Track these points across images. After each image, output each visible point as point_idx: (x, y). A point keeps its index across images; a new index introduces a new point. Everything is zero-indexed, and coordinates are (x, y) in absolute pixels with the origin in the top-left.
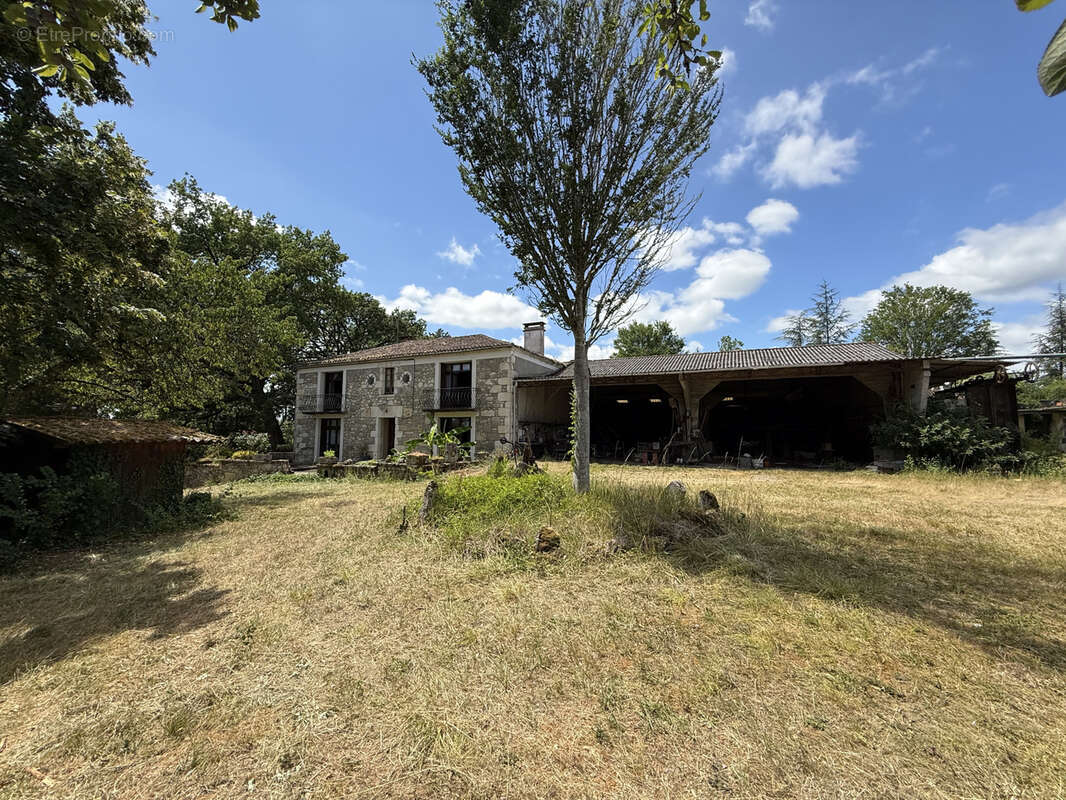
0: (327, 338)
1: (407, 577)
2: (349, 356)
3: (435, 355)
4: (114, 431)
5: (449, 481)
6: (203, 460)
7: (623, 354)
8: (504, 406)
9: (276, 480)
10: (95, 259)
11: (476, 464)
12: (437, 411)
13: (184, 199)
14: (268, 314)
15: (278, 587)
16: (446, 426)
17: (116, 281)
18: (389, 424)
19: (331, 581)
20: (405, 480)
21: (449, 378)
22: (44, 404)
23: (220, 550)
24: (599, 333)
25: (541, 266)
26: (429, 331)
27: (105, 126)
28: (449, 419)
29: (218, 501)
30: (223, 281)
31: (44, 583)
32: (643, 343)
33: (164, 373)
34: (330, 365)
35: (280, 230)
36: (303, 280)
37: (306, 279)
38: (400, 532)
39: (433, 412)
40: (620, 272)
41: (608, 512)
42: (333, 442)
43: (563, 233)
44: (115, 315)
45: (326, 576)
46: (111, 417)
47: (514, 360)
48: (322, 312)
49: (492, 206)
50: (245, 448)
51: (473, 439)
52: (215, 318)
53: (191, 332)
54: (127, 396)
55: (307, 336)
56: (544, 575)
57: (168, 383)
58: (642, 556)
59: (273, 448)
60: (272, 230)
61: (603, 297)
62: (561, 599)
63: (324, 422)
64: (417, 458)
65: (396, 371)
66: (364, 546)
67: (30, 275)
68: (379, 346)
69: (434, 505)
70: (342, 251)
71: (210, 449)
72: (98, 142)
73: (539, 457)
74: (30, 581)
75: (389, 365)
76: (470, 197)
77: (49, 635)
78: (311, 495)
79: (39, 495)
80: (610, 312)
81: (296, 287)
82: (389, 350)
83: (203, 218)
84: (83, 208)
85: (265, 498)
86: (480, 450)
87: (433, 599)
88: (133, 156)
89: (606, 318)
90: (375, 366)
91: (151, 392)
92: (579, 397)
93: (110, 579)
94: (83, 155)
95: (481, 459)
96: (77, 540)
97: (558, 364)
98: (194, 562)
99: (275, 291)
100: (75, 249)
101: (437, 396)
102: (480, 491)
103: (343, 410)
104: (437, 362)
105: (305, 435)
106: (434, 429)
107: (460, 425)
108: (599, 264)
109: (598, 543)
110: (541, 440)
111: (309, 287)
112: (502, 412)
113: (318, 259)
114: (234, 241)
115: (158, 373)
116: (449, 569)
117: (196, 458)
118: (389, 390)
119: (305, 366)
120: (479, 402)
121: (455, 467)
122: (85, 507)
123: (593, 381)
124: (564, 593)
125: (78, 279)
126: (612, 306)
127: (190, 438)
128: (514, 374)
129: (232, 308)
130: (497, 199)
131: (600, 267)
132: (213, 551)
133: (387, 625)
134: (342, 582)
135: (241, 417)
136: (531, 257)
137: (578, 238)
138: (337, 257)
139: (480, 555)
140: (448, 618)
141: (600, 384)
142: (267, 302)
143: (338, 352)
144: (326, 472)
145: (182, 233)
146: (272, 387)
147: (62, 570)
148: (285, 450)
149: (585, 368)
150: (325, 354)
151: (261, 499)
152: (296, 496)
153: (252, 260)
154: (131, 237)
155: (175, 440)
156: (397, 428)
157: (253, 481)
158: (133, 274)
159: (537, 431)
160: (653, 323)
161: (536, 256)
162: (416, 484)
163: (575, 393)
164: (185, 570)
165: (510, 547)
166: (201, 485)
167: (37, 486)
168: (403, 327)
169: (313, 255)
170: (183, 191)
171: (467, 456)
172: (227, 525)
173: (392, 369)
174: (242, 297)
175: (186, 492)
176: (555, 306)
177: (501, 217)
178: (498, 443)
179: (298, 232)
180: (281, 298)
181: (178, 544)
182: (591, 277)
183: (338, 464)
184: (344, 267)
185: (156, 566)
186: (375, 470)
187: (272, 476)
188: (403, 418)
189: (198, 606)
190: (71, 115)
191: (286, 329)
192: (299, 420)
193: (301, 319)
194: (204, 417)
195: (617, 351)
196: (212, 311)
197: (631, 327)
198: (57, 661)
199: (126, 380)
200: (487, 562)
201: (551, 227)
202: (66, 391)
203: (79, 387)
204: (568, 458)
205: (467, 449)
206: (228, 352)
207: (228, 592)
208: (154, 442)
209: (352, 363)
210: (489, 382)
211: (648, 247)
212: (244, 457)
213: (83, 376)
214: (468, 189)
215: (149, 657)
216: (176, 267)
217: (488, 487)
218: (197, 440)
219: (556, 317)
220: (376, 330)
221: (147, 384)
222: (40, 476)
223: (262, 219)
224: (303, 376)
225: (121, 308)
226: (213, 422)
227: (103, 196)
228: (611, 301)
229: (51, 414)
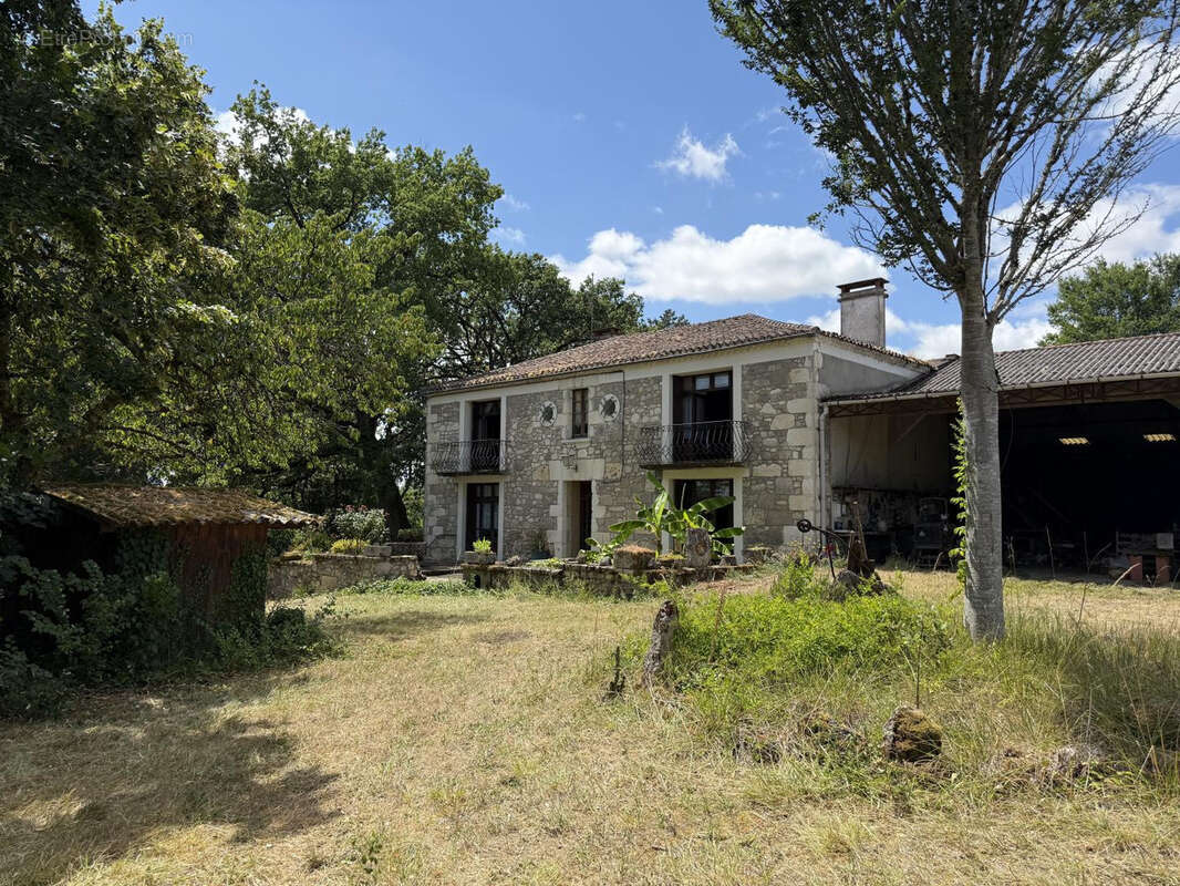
0: (472, 340)
1: (627, 784)
2: (511, 371)
3: (663, 359)
4: (172, 507)
5: (699, 603)
6: (288, 554)
7: (1071, 336)
8: (800, 457)
9: (400, 590)
10: (146, 236)
11: (746, 570)
12: (668, 467)
13: (253, 125)
14: (381, 304)
15: (411, 778)
16: (685, 495)
17: (172, 267)
18: (581, 493)
19: (496, 778)
20: (612, 598)
21: (688, 405)
22: (83, 465)
23: (320, 706)
24: (1020, 292)
25: (881, 160)
26: (649, 315)
27: (150, 27)
28: (691, 483)
29: (315, 623)
30: (312, 254)
31: (94, 737)
32: (1122, 308)
33: (233, 414)
34: (479, 388)
35: (391, 156)
36: (432, 239)
37: (436, 239)
38: (611, 696)
39: (659, 468)
40: (1067, 153)
41: (1052, 689)
42: (486, 524)
43: (930, 85)
44: (171, 320)
45: (490, 767)
46: (165, 483)
47: (819, 362)
48: (463, 294)
49: (773, 51)
50: (350, 535)
51: (738, 521)
52: (303, 315)
53: (270, 342)
54: (186, 451)
55: (441, 340)
56: (908, 811)
57: (240, 427)
58: (1142, 791)
59: (393, 537)
60: (379, 157)
61: (1027, 212)
62: (951, 867)
63: (471, 488)
64: (634, 557)
65: (591, 395)
66: (548, 717)
67: (63, 270)
68: (559, 349)
69: (673, 647)
70: (492, 181)
71: (299, 535)
72: (142, 53)
73: (881, 563)
74: (78, 733)
75: (578, 383)
76: (730, 42)
77: (104, 818)
78: (453, 619)
79: (84, 602)
80: (1044, 244)
81: (421, 254)
82: (577, 356)
83: (280, 152)
84: (128, 158)
85: (383, 621)
86: (753, 544)
87: (680, 833)
88: (186, 66)
89: (1035, 258)
90: (553, 386)
91: (217, 443)
92: (974, 433)
93: (174, 741)
94: (124, 77)
95: (754, 562)
96: (130, 675)
97: (919, 364)
98: (285, 722)
99: (388, 265)
100: (119, 222)
101: (666, 439)
102: (761, 625)
103: (502, 467)
104: (666, 373)
105: (442, 512)
106: (662, 502)
107: (712, 495)
108: (1014, 140)
109: (1032, 753)
110: (883, 525)
111: (440, 251)
112: (795, 467)
113: (454, 200)
114: (324, 184)
115: (226, 412)
116: (708, 777)
117: (279, 552)
118: (579, 430)
119: (439, 391)
120: (748, 449)
121: (703, 575)
122: (138, 625)
123: (1007, 396)
124: (957, 853)
125: (125, 271)
126: (1050, 230)
127: (274, 518)
128: (820, 389)
129: (328, 298)
130: (784, 36)
131: (1017, 147)
132: (310, 708)
133: (598, 870)
134: (512, 782)
135: (342, 481)
136: (858, 144)
137: (964, 88)
138: (483, 192)
139: (768, 756)
140: (712, 874)
141: (1020, 404)
142: (377, 284)
143: (491, 364)
144: (477, 578)
145: (251, 180)
146: (388, 430)
147: (114, 720)
148: (411, 539)
149: (987, 370)
150: (469, 369)
151: (377, 624)
152: (432, 620)
153: (351, 214)
154: (189, 195)
155: (252, 522)
156: (595, 499)
157: (362, 592)
158: (193, 254)
159: (874, 508)
160: (1147, 261)
161: (868, 141)
162: (632, 605)
163: (964, 424)
164: (273, 735)
165: (830, 743)
166: (287, 595)
167: (80, 589)
168: (601, 311)
169: (445, 193)
170: (252, 111)
171: (727, 554)
172: (328, 665)
173: (584, 391)
174: (341, 278)
175: (270, 607)
176: (913, 241)
177: (793, 72)
178: (790, 531)
179: (421, 155)
180: (398, 276)
181: (262, 692)
182: (996, 172)
183: (497, 565)
184: (495, 210)
185: (234, 724)
186: (560, 576)
187: (392, 583)
188: (604, 482)
189: (294, 796)
190: (109, 19)
191: (409, 330)
192: (432, 486)
193: (430, 312)
194: (289, 483)
195: (1056, 330)
196: (297, 306)
197: (1092, 273)
198: (114, 858)
199: (184, 425)
200: (783, 771)
201: (901, 76)
202: (110, 444)
203: (126, 438)
204: (948, 565)
205: (728, 541)
206: (323, 372)
207: (335, 777)
208: (224, 525)
209: (517, 382)
210: (768, 409)
211: (1137, 88)
212: (349, 550)
213: (130, 419)
214: (723, 26)
215: (231, 872)
216: (246, 237)
217: (777, 618)
218: (284, 521)
219: (918, 266)
220: (554, 320)
221: (210, 431)
222: (83, 575)
223: (365, 141)
224: (436, 409)
225: (179, 309)
226: (302, 492)
227: (152, 135)
228: (1046, 219)
229: (91, 479)
